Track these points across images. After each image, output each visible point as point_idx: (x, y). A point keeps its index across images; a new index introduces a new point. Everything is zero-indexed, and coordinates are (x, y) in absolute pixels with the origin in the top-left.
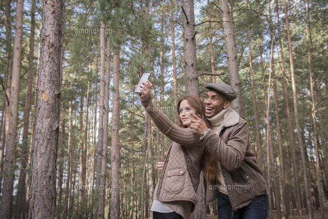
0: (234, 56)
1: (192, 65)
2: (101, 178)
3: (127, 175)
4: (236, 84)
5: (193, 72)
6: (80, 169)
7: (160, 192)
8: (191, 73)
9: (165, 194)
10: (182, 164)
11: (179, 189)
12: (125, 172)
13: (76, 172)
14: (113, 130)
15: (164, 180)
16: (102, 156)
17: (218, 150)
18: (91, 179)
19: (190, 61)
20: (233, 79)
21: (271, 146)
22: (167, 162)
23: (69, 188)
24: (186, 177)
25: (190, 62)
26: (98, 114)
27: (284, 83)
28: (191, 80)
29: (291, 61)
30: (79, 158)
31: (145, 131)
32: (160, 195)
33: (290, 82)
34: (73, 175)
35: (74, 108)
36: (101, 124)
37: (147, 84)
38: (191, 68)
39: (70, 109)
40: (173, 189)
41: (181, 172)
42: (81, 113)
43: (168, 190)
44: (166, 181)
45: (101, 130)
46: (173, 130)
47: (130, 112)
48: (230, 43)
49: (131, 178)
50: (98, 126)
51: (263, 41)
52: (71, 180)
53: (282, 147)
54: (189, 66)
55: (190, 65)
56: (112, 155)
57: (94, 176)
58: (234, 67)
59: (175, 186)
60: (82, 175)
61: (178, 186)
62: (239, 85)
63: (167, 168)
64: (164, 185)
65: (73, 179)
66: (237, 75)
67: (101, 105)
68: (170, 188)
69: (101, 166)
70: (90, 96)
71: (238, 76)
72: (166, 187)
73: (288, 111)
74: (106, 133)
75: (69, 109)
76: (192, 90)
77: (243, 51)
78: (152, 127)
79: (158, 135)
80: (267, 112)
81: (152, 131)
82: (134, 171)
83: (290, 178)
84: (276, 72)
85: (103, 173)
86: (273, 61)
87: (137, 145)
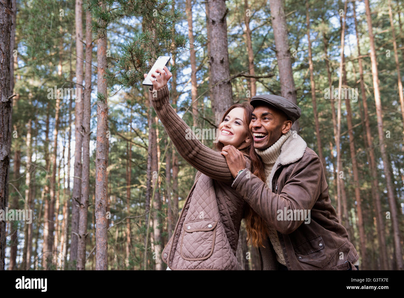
0: (286, 49)
1: (222, 62)
2: (79, 240)
3: (121, 239)
4: (290, 93)
5: (223, 74)
6: (45, 232)
7: (173, 257)
8: (220, 74)
9: (181, 261)
10: (211, 214)
11: (207, 253)
12: (117, 235)
13: (37, 235)
14: (99, 160)
15: (181, 238)
16: (80, 204)
17: (259, 200)
18: (63, 246)
19: (218, 55)
20: (285, 85)
21: (343, 191)
22: (188, 209)
23: (28, 261)
24: (217, 233)
25: (218, 57)
26: (73, 144)
27: (362, 91)
28: (220, 86)
29: (373, 59)
30: (43, 214)
31: (149, 166)
32: (174, 261)
33: (372, 91)
34: (34, 241)
35: (34, 133)
36: (78, 156)
37: (163, 72)
38: (220, 67)
39: (29, 136)
40: (196, 253)
41: (210, 226)
42: (47, 143)
43: (188, 253)
44: (185, 240)
45: (79, 166)
46: (202, 152)
47: (124, 139)
48: (279, 29)
49: (127, 244)
50: (73, 162)
51: (328, 27)
52: (31, 248)
53: (361, 191)
54: (216, 63)
55: (219, 62)
56: (97, 200)
57: (67, 242)
58: (286, 66)
59: (200, 248)
60: (48, 240)
61: (205, 248)
62: (294, 93)
63: (186, 218)
64: (181, 246)
65: (34, 248)
66: (291, 79)
67: (79, 126)
68: (192, 251)
69: (78, 222)
70: (60, 114)
71: (293, 81)
72: (184, 249)
73: (369, 135)
74: (87, 167)
75: (26, 136)
76: (222, 100)
77: (299, 43)
78: (159, 163)
79: (168, 175)
80: (337, 138)
81: (159, 168)
82: (131, 232)
83: (371, 238)
84: (349, 76)
85: (81, 232)
86: (345, 59)
87: (135, 191)
